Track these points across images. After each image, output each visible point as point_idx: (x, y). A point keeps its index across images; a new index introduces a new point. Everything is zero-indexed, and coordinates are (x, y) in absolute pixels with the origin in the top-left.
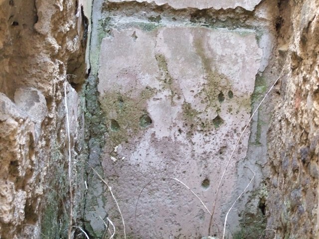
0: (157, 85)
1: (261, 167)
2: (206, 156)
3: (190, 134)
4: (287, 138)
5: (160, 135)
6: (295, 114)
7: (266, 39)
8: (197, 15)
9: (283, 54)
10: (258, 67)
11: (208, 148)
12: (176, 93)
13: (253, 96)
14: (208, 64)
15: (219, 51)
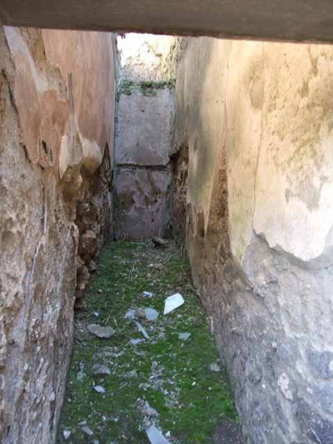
0: (136, 190)
1: (170, 215)
2: (152, 212)
3: (147, 206)
4: (178, 206)
5: (137, 206)
6: (180, 198)
7: (170, 174)
8: (147, 167)
9: (176, 179)
10: (168, 183)
11: (153, 210)
12: (142, 192)
13: (167, 193)
14: (152, 183)
15: (155, 179)
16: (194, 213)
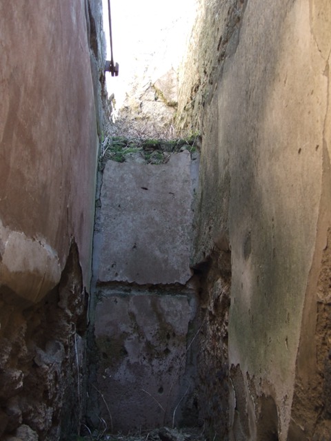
0: (130, 330)
1: (194, 379)
2: (161, 373)
3: (150, 360)
4: (209, 363)
5: (132, 361)
6: (213, 348)
7: (193, 301)
8: (152, 288)
9: (204, 310)
10: (189, 317)
11: (162, 368)
12: (141, 335)
13: (187, 335)
14: (160, 317)
15: (166, 309)
16: (247, 390)
